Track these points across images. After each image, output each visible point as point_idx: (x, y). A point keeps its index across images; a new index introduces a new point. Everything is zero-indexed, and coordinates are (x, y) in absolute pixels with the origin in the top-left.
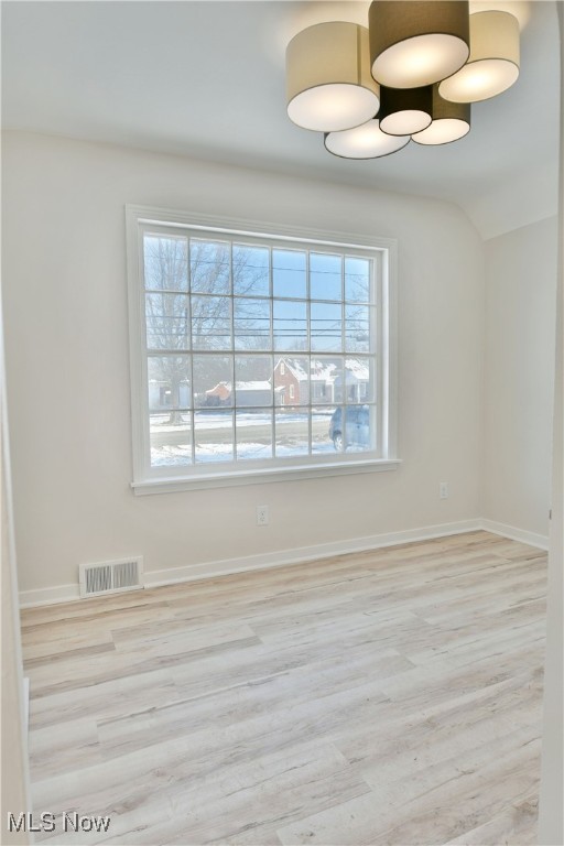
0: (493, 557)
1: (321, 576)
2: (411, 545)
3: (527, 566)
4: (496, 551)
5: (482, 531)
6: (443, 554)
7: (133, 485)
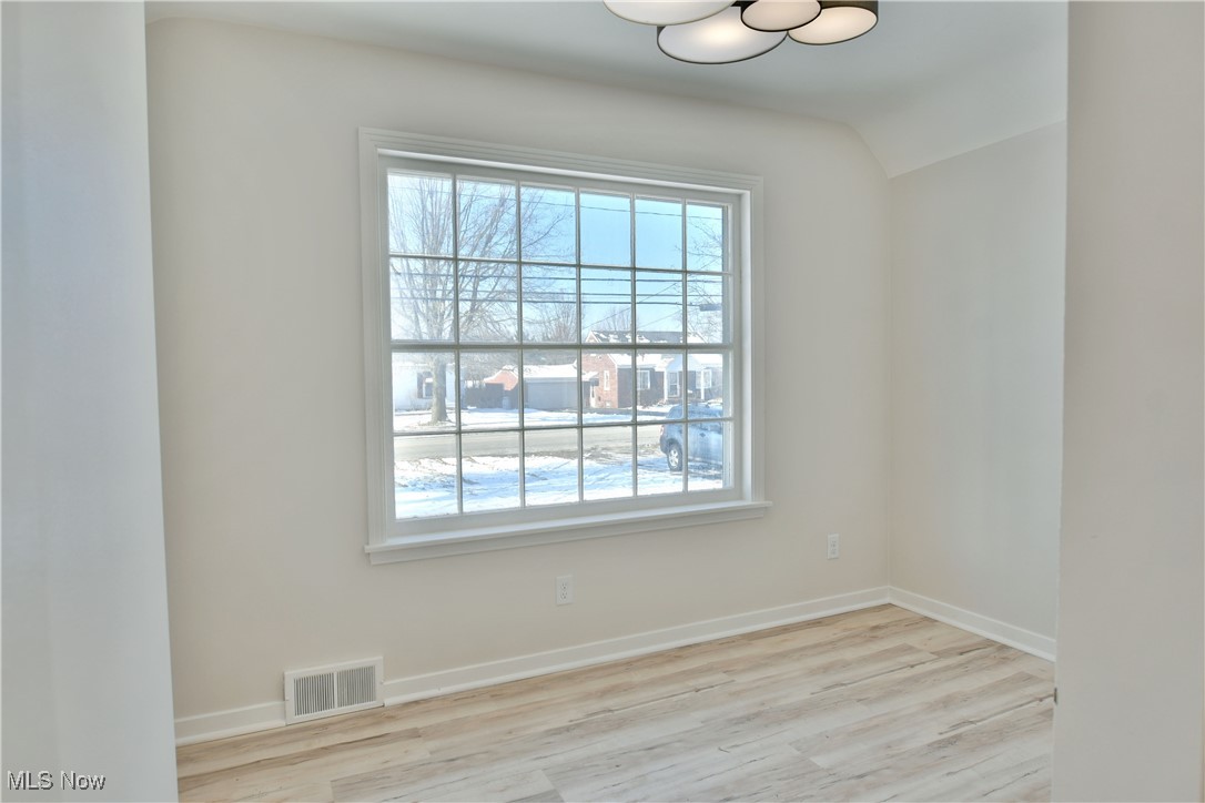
0: (909, 649)
1: (652, 683)
2: (785, 629)
3: (960, 665)
4: (912, 639)
5: (890, 605)
6: (833, 645)
7: (368, 548)
